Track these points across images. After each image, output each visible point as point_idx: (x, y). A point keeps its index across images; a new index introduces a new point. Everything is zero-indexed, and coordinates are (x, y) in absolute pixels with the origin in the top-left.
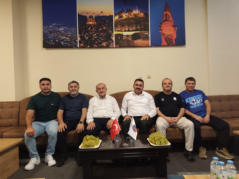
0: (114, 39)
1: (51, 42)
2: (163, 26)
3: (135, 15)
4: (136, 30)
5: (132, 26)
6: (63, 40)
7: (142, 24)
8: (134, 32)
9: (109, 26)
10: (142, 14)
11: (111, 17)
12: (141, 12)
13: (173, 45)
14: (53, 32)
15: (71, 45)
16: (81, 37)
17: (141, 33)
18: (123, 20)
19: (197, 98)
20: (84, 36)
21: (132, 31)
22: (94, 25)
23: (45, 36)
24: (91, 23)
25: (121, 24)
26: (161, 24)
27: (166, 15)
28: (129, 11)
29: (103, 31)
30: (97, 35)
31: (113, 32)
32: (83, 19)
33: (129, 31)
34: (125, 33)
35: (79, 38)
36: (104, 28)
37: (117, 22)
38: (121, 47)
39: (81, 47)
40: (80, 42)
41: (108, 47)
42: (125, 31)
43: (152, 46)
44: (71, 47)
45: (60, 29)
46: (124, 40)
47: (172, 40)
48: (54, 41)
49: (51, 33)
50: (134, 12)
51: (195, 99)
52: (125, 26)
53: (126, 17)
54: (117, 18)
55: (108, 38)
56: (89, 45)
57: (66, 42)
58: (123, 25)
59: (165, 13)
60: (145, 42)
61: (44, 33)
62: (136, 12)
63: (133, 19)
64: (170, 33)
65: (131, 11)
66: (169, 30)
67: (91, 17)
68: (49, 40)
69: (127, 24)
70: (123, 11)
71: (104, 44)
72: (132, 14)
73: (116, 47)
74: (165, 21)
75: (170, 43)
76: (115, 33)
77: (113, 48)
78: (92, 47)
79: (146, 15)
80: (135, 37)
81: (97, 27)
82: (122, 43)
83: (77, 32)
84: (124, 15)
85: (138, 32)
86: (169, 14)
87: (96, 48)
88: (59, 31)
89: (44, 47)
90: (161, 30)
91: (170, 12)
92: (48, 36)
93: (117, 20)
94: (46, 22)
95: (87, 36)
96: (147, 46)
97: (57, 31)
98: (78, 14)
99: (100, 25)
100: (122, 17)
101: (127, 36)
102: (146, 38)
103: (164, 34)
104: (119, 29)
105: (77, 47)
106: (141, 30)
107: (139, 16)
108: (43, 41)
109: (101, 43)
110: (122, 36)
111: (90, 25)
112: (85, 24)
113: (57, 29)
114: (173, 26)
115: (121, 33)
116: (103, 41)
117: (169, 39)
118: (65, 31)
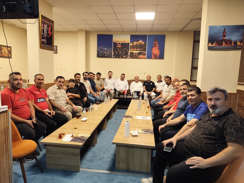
0: (129, 54)
2: (153, 49)
3: (140, 43)
4: (140, 50)
5: (138, 49)
6: (106, 54)
7: (143, 48)
8: (139, 51)
9: (127, 48)
10: (143, 43)
11: (129, 44)
12: (143, 42)
13: (157, 59)
15: (109, 56)
16: (114, 53)
17: (142, 52)
18: (134, 45)
21: (138, 51)
22: (120, 48)
23: (98, 52)
24: (119, 46)
25: (133, 47)
27: (155, 43)
28: (137, 41)
29: (124, 50)
30: (121, 52)
31: (129, 51)
32: (115, 44)
33: (136, 51)
34: (135, 52)
35: (113, 54)
37: (131, 47)
38: (132, 58)
39: (114, 58)
41: (126, 58)
42: (135, 51)
43: (147, 58)
44: (109, 57)
46: (134, 55)
48: (102, 54)
49: (101, 50)
52: (135, 48)
53: (136, 44)
55: (126, 54)
56: (117, 57)
58: (134, 48)
59: (155, 42)
60: (144, 56)
61: (97, 50)
62: (141, 41)
63: (139, 45)
64: (156, 53)
65: (138, 41)
66: (156, 51)
67: (119, 43)
68: (99, 54)
70: (134, 41)
72: (139, 42)
73: (130, 58)
74: (154, 46)
75: (156, 58)
76: (130, 51)
77: (129, 58)
78: (119, 58)
79: (145, 43)
80: (139, 54)
81: (122, 48)
82: (133, 56)
83: (112, 50)
85: (141, 51)
86: (157, 43)
87: (120, 58)
88: (104, 50)
89: (97, 57)
90: (152, 51)
91: (157, 42)
93: (131, 45)
94: (99, 45)
95: (117, 52)
96: (145, 58)
98: (113, 42)
99: (123, 47)
100: (134, 44)
101: (136, 53)
102: (145, 54)
103: (153, 53)
104: (132, 50)
105: (112, 58)
106: (142, 50)
108: (97, 54)
109: (123, 56)
110: (133, 53)
111: (119, 47)
112: (116, 47)
113: (103, 49)
114: (158, 49)
115: (132, 51)
116: (124, 55)
117: (156, 55)
118: (107, 50)
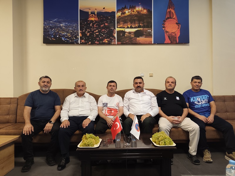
0: (116, 35)
1: (51, 38)
2: (167, 24)
3: (138, 12)
4: (139, 27)
5: (135, 23)
6: (64, 36)
7: (145, 21)
8: (137, 29)
9: (111, 22)
10: (145, 11)
11: (113, 13)
12: (144, 9)
13: (177, 44)
14: (53, 28)
15: (71, 41)
16: (82, 33)
17: (143, 30)
18: (126, 17)
19: (203, 98)
20: (85, 32)
21: (135, 28)
22: (96, 22)
23: (46, 31)
24: (93, 19)
25: (124, 20)
26: (165, 21)
27: (170, 12)
28: (132, 7)
29: (105, 27)
30: (98, 32)
31: (115, 28)
32: (85, 14)
33: (131, 27)
34: (127, 30)
35: (80, 35)
36: (106, 24)
37: (119, 19)
38: (123, 44)
39: (82, 44)
40: (81, 38)
41: (109, 44)
42: (128, 28)
43: (154, 44)
44: (72, 43)
45: (61, 25)
46: (126, 37)
47: (176, 38)
48: (55, 37)
49: (51, 28)
50: (137, 9)
51: (200, 99)
52: (127, 23)
53: (129, 14)
54: (119, 14)
55: (110, 35)
56: (90, 41)
57: (67, 38)
58: (125, 22)
59: (168, 10)
60: (147, 39)
61: (44, 29)
62: (139, 8)
63: (136, 15)
64: (174, 31)
65: (134, 7)
66: (172, 28)
67: (93, 13)
68: (49, 35)
69: (130, 21)
70: (125, 8)
71: (106, 41)
72: (135, 10)
73: (118, 44)
74: (168, 18)
75: (173, 41)
76: (117, 29)
77: (114, 44)
78: (93, 44)
79: (150, 12)
80: (138, 34)
81: (99, 23)
82: (124, 40)
83: (78, 28)
84: (127, 12)
85: (141, 29)
86: (173, 11)
87: (97, 44)
88: (60, 27)
89: (44, 43)
90: (164, 27)
91: (174, 9)
92: (48, 31)
93: (120, 16)
94: (46, 17)
95: (88, 32)
96: (150, 44)
97: (58, 27)
98: (80, 10)
99: (102, 21)
100: (125, 13)
101: (130, 33)
102: (149, 35)
103: (167, 32)
104: (121, 25)
105: (77, 44)
106: (144, 27)
107: (142, 12)
108: (44, 36)
109: (102, 40)
110: (124, 32)
111: (92, 21)
112: (86, 20)
113: (58, 24)
114: (177, 23)
115: (123, 29)
116: (105, 38)
117: (172, 37)
118: (66, 27)
